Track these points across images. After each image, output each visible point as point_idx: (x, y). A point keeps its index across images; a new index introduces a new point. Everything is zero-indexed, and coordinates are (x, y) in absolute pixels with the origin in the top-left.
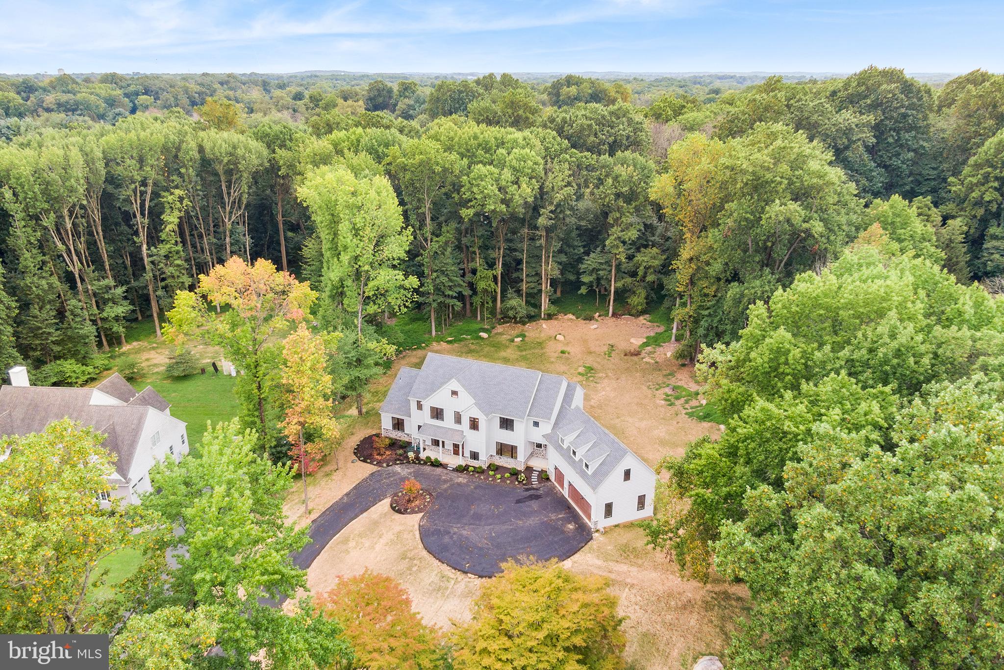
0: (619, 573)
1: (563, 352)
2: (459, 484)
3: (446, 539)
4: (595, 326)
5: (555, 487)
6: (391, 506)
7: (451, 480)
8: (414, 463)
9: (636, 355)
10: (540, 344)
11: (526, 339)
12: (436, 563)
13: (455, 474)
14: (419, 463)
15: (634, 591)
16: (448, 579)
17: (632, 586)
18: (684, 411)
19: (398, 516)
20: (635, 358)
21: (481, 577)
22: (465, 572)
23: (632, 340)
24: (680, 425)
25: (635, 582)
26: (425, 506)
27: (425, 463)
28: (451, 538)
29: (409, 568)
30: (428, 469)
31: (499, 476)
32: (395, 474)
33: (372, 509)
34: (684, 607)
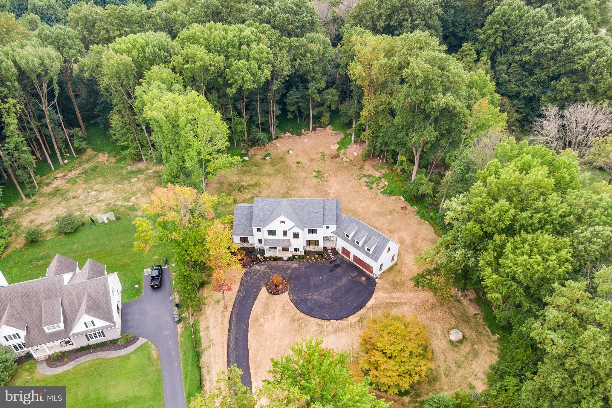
0: (397, 298)
1: (298, 163)
2: (295, 268)
3: (309, 304)
4: (306, 140)
5: (343, 257)
6: (268, 291)
7: (290, 267)
8: (264, 261)
9: (338, 157)
10: (281, 158)
11: (271, 156)
12: (312, 319)
13: (289, 263)
14: (267, 261)
15: (408, 306)
16: (322, 326)
17: (406, 303)
18: (379, 192)
19: (275, 297)
20: (338, 159)
21: (337, 320)
22: (329, 320)
23: (332, 147)
24: (381, 201)
25: (406, 301)
26: (286, 287)
27: (270, 260)
28: (311, 302)
29: (300, 326)
30: (273, 263)
31: (313, 258)
32: (258, 271)
33: (259, 296)
34: (432, 308)
